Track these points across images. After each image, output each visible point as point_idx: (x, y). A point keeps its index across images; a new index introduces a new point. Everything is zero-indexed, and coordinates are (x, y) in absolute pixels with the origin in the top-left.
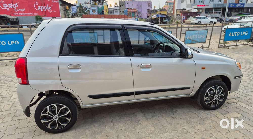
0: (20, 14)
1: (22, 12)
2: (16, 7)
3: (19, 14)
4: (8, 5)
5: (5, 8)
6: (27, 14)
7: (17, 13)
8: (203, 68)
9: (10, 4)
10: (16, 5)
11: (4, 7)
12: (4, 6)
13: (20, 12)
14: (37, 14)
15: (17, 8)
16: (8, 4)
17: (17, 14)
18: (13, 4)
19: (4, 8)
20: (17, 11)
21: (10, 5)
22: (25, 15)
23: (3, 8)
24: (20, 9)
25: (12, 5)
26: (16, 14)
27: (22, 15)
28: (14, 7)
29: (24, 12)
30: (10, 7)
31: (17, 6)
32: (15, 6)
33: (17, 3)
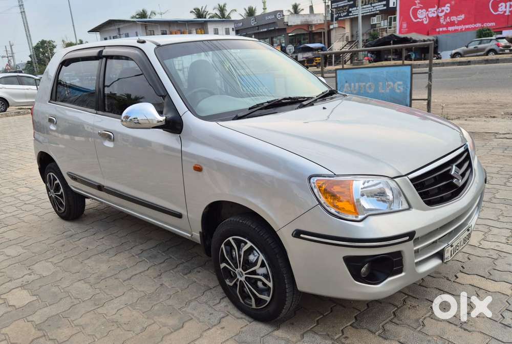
0: (450, 29)
1: (456, 22)
2: (446, 13)
3: (447, 28)
4: (427, 13)
5: (420, 19)
6: (467, 26)
7: (444, 26)
8: (198, 169)
9: (432, 10)
10: (447, 8)
11: (418, 18)
12: (419, 16)
13: (452, 24)
14: (493, 24)
15: (446, 15)
16: (429, 10)
17: (445, 29)
18: (438, 7)
19: (418, 20)
20: (445, 23)
21: (432, 12)
22: (462, 29)
23: (416, 19)
24: (453, 17)
25: (437, 10)
26: (441, 29)
27: (456, 31)
28: (440, 15)
29: (460, 23)
30: (431, 16)
31: (448, 12)
32: (443, 11)
33: (449, 5)
